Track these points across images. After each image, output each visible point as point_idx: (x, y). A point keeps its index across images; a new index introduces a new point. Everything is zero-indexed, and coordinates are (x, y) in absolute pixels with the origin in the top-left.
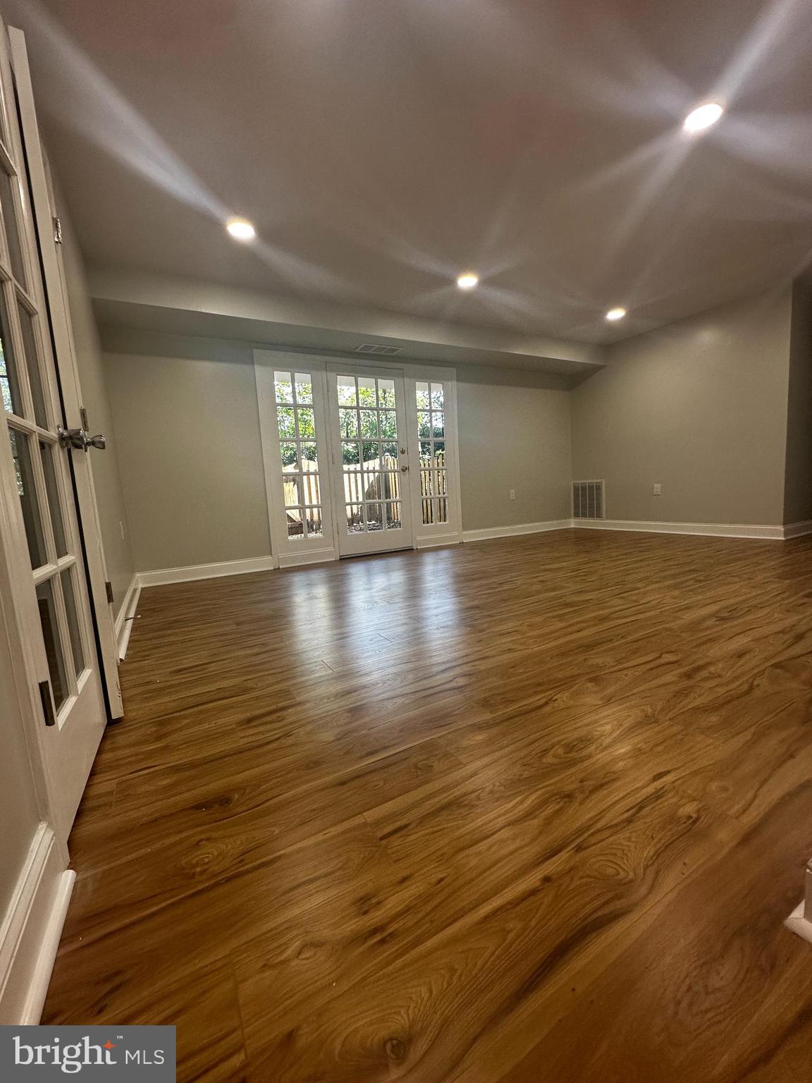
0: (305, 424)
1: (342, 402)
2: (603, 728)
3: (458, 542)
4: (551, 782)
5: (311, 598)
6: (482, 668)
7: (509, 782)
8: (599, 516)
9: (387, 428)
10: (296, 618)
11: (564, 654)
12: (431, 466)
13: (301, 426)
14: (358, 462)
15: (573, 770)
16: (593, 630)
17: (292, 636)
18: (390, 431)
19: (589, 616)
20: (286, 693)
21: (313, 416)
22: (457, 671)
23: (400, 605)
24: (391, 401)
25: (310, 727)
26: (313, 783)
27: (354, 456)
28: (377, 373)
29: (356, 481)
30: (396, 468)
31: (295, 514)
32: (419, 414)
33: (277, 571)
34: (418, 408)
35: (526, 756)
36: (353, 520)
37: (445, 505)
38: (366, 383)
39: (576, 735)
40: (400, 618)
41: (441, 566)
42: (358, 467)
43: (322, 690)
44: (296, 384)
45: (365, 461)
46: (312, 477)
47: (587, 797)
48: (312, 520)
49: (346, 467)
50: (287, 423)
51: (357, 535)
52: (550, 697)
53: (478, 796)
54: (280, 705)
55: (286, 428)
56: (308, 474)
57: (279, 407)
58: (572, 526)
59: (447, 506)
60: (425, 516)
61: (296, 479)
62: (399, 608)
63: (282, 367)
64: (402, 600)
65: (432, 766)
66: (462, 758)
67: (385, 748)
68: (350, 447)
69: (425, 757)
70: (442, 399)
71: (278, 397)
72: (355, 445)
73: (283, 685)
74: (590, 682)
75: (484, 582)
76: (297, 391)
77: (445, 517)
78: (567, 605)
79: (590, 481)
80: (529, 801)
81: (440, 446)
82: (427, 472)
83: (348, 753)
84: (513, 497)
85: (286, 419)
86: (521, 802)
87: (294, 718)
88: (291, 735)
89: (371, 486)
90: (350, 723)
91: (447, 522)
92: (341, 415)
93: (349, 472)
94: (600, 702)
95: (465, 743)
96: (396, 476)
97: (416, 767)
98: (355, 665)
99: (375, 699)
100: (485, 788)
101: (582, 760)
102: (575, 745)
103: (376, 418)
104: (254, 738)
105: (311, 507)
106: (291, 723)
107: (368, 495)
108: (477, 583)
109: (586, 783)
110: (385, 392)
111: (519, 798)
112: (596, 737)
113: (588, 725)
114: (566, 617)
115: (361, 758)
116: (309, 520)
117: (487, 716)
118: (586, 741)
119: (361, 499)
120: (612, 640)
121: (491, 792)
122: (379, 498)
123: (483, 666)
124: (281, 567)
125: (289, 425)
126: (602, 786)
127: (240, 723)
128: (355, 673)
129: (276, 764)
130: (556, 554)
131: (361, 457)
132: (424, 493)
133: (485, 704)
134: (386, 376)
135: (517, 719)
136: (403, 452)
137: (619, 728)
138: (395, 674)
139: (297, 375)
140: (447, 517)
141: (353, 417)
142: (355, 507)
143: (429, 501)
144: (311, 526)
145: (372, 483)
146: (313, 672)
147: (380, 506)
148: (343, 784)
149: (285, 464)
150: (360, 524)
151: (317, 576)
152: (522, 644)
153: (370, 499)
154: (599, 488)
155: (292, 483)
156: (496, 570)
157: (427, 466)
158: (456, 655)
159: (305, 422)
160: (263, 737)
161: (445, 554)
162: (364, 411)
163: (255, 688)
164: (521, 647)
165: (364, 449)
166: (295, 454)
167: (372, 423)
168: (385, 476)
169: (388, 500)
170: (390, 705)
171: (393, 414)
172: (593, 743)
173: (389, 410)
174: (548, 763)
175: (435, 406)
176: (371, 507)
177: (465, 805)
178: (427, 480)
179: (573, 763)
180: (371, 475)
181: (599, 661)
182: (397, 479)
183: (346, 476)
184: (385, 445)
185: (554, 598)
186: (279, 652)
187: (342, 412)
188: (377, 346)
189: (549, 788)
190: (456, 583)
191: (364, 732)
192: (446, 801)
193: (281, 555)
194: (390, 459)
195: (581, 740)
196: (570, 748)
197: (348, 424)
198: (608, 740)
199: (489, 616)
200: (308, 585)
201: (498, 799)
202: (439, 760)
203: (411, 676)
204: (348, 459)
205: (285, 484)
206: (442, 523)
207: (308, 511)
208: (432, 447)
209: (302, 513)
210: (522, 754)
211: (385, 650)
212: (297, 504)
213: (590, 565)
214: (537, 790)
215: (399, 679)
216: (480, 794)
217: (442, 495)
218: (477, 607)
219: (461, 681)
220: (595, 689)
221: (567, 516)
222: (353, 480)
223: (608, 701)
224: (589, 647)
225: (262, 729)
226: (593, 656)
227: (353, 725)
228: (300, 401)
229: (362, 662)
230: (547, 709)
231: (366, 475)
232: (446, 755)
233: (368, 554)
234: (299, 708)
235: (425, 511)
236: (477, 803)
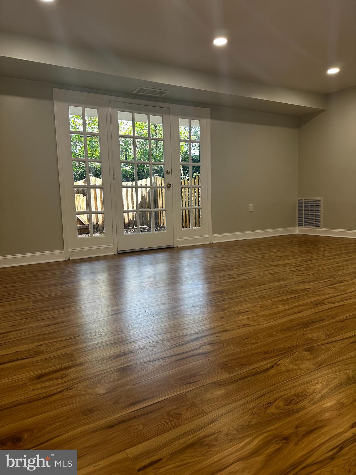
0: (93, 149)
1: (122, 132)
2: (315, 387)
3: (209, 243)
4: (273, 427)
5: (94, 282)
6: (223, 338)
7: (241, 427)
8: (318, 225)
9: (157, 154)
10: (81, 298)
11: (286, 330)
12: (189, 185)
13: (90, 150)
14: (133, 180)
15: (291, 418)
16: (309, 312)
17: (77, 312)
18: (159, 157)
19: (306, 301)
20: (70, 356)
21: (99, 143)
22: (205, 340)
23: (162, 289)
24: (160, 134)
25: (85, 384)
26: (87, 426)
27: (131, 176)
28: (148, 110)
29: (132, 194)
30: (163, 185)
31: (84, 218)
32: (182, 144)
33: (68, 261)
34: (181, 139)
35: (253, 408)
36: (130, 225)
37: (199, 214)
38: (141, 118)
39: (294, 391)
40: (162, 299)
41: (195, 260)
42: (134, 183)
43: (98, 354)
44: (86, 118)
45: (139, 179)
46: (98, 190)
47: (300, 440)
48: (97, 223)
49: (124, 184)
50: (79, 148)
51: (132, 235)
52: (275, 362)
53: (216, 438)
54: (65, 365)
55: (78, 152)
56: (95, 187)
57: (73, 135)
58: (297, 232)
59: (201, 215)
60: (184, 223)
61: (85, 191)
62: (162, 292)
63: (76, 103)
64: (163, 285)
65: (181, 414)
66: (205, 408)
67: (145, 400)
68: (128, 168)
69: (175, 407)
70: (199, 133)
71: (72, 127)
72: (131, 167)
73: (68, 350)
74: (306, 351)
75: (227, 273)
76: (87, 122)
77: (199, 224)
78: (291, 292)
79: (311, 198)
80: (256, 442)
81: (197, 169)
82: (187, 189)
83: (116, 403)
84: (251, 209)
85: (78, 144)
86: (249, 443)
87: (73, 376)
88: (72, 388)
89: (143, 198)
90: (119, 380)
91: (201, 227)
92: (121, 143)
93: (127, 187)
94: (313, 367)
95: (208, 396)
96: (163, 192)
97: (169, 414)
98: (125, 334)
99: (139, 361)
100: (222, 432)
101: (297, 411)
102: (293, 399)
103: (148, 146)
104: (42, 391)
105: (97, 213)
106: (73, 379)
107: (142, 205)
108: (222, 274)
109: (299, 429)
110: (155, 126)
111: (247, 440)
112: (309, 394)
113: (303, 384)
114: (290, 301)
115: (126, 407)
116: (95, 223)
117: (226, 376)
118: (301, 396)
119: (135, 208)
120: (324, 319)
121: (226, 435)
122: (149, 208)
123: (224, 337)
124: (71, 259)
125: (80, 149)
126: (312, 431)
127: (32, 379)
128: (125, 341)
129: (59, 411)
130: (284, 254)
131: (136, 176)
132: (184, 205)
133: (225, 367)
134: (156, 113)
135: (249, 379)
136: (168, 173)
137: (326, 387)
138: (156, 342)
139: (87, 110)
140: (201, 224)
141: (130, 145)
142: (131, 214)
143: (187, 211)
144: (96, 228)
145: (144, 196)
146: (92, 340)
147: (150, 214)
148: (111, 427)
149: (76, 180)
150: (135, 227)
151: (100, 266)
152: (254, 321)
153: (142, 208)
154: (318, 203)
155: (82, 194)
156: (236, 264)
157: (186, 184)
158: (204, 327)
159: (93, 147)
160: (49, 390)
161: (198, 251)
162: (139, 140)
163: (46, 352)
164: (253, 323)
165: (139, 170)
166: (85, 172)
167: (145, 150)
168: (155, 191)
169: (156, 209)
170: (151, 367)
171: (161, 143)
172: (306, 398)
173: (159, 140)
174: (272, 413)
175: (193, 138)
176: (143, 214)
177: (207, 445)
178: (187, 195)
179: (291, 413)
180: (144, 190)
181: (314, 335)
182: (163, 194)
183: (124, 190)
184: (155, 167)
185: (281, 287)
186: (65, 324)
187: (122, 141)
188: (150, 89)
189: (271, 433)
190: (206, 273)
191: (128, 387)
192: (190, 441)
193: (71, 250)
194: (159, 178)
195: (297, 396)
196: (289, 401)
197: (127, 150)
198: (318, 396)
199: (230, 299)
200: (92, 272)
201: (231, 441)
202: (187, 409)
203: (168, 344)
204: (127, 177)
205: (76, 195)
206: (197, 228)
207: (94, 216)
208: (190, 170)
209: (90, 218)
210: (251, 405)
211: (149, 323)
212: (85, 210)
213: (309, 262)
214: (262, 434)
215: (159, 346)
216: (217, 436)
217: (197, 207)
218: (221, 292)
219: (207, 349)
220: (310, 357)
221: (293, 225)
222: (129, 194)
223: (319, 366)
224: (307, 324)
225: (49, 383)
226: (309, 332)
227: (122, 381)
228: (89, 130)
229: (131, 332)
230: (273, 371)
231: (139, 190)
232: (193, 406)
233: (139, 250)
234: (78, 368)
235: (184, 218)
236: (216, 443)
